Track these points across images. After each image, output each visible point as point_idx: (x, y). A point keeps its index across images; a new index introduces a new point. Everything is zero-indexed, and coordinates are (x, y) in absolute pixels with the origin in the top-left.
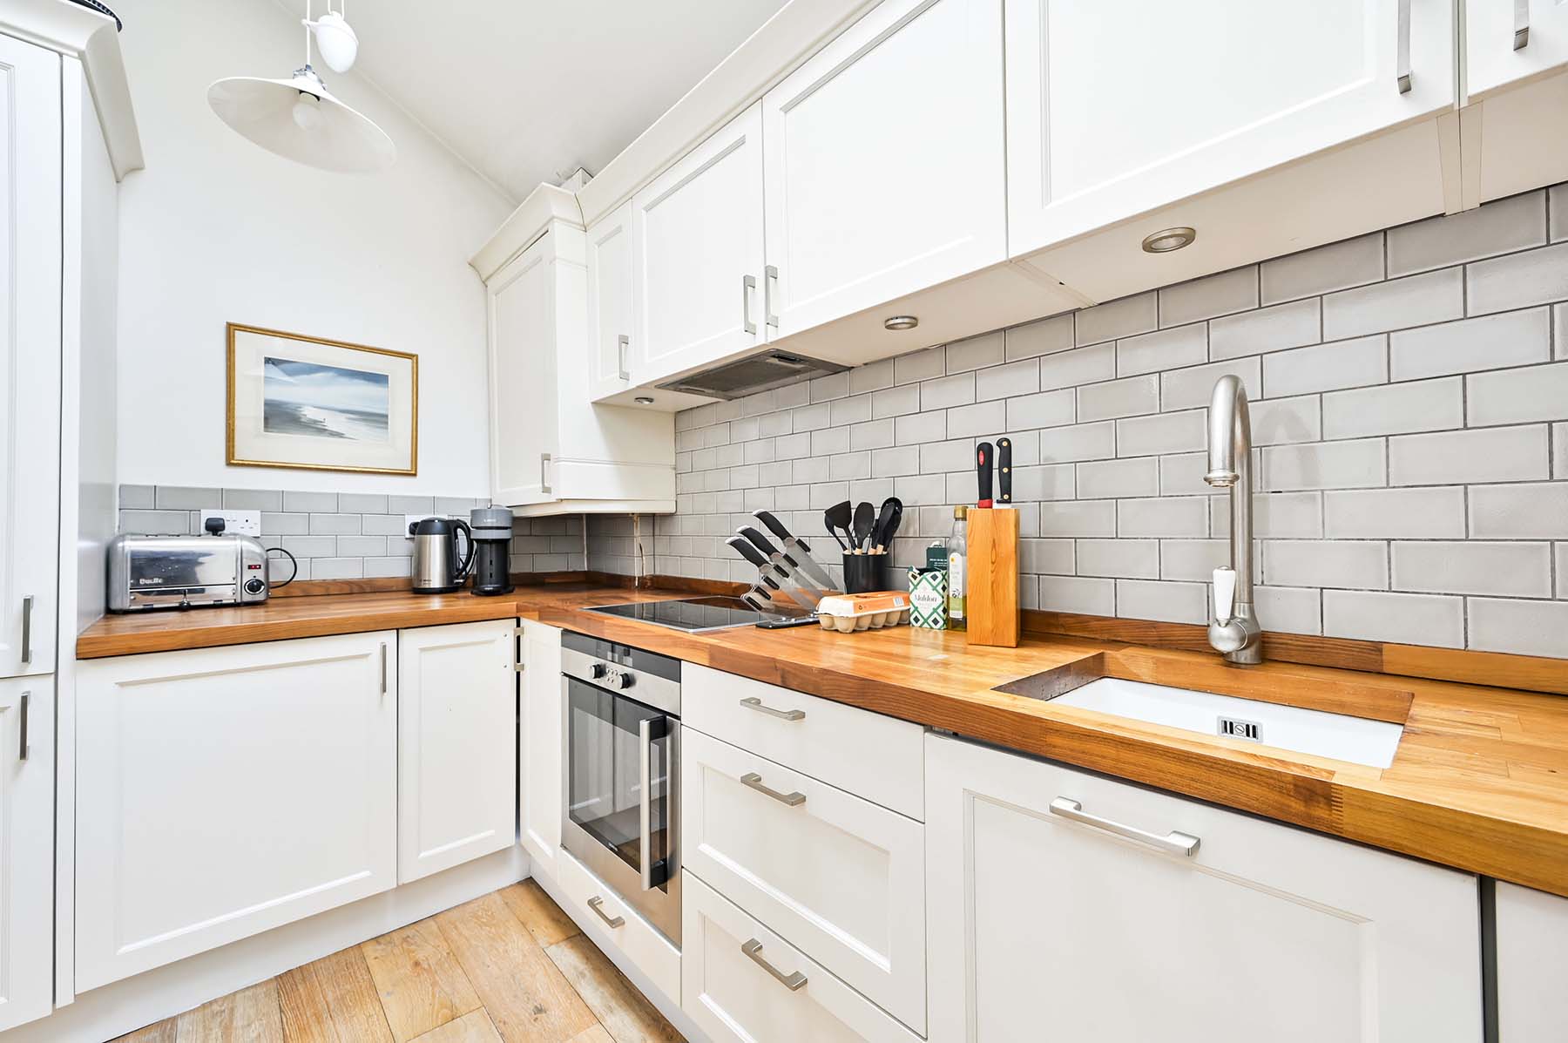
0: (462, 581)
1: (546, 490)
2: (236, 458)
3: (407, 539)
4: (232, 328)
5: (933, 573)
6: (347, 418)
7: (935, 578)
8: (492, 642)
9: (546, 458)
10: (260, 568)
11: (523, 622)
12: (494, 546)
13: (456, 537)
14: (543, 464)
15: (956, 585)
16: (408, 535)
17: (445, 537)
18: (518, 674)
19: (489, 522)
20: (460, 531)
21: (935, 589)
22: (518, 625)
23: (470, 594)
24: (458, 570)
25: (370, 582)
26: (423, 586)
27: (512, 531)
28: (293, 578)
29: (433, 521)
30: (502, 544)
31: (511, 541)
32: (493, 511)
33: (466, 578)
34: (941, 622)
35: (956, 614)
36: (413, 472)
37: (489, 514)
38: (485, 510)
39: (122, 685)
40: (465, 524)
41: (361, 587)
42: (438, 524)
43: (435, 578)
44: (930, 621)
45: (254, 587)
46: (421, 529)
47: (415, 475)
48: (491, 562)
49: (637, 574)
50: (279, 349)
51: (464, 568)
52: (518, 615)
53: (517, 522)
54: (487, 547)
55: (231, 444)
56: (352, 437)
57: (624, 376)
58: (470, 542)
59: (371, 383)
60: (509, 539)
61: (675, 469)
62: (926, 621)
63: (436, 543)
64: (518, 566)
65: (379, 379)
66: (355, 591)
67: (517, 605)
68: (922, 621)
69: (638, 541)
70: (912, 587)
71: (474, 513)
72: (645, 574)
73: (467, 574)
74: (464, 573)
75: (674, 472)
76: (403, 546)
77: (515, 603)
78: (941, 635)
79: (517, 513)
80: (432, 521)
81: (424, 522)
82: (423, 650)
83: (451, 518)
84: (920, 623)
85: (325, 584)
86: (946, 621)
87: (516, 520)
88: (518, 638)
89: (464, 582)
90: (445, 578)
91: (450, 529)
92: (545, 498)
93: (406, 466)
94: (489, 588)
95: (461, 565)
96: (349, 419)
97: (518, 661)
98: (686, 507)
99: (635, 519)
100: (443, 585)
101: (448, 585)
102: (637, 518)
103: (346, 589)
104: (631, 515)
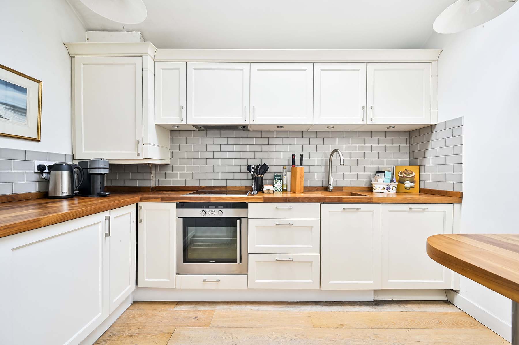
1: (138, 155)
3: (35, 173)
5: (280, 180)
6: (3, 107)
7: (280, 181)
9: (138, 142)
15: (285, 182)
16: (36, 171)
21: (280, 183)
24: (76, 187)
25: (17, 195)
29: (63, 164)
32: (104, 161)
34: (282, 190)
35: (285, 188)
36: (38, 139)
41: (14, 199)
42: (65, 166)
43: (64, 191)
44: (279, 190)
48: (101, 183)
49: (151, 186)
52: (139, 202)
54: (99, 176)
56: (7, 118)
57: (182, 119)
62: (278, 190)
68: (277, 190)
69: (152, 174)
70: (275, 183)
75: (169, 151)
77: (139, 197)
78: (282, 193)
80: (61, 164)
83: (72, 164)
84: (277, 191)
86: (283, 189)
87: (110, 165)
90: (71, 191)
96: (6, 108)
98: (175, 162)
99: (150, 166)
100: (69, 194)
101: (72, 194)
102: (151, 165)
103: (5, 200)
104: (148, 164)
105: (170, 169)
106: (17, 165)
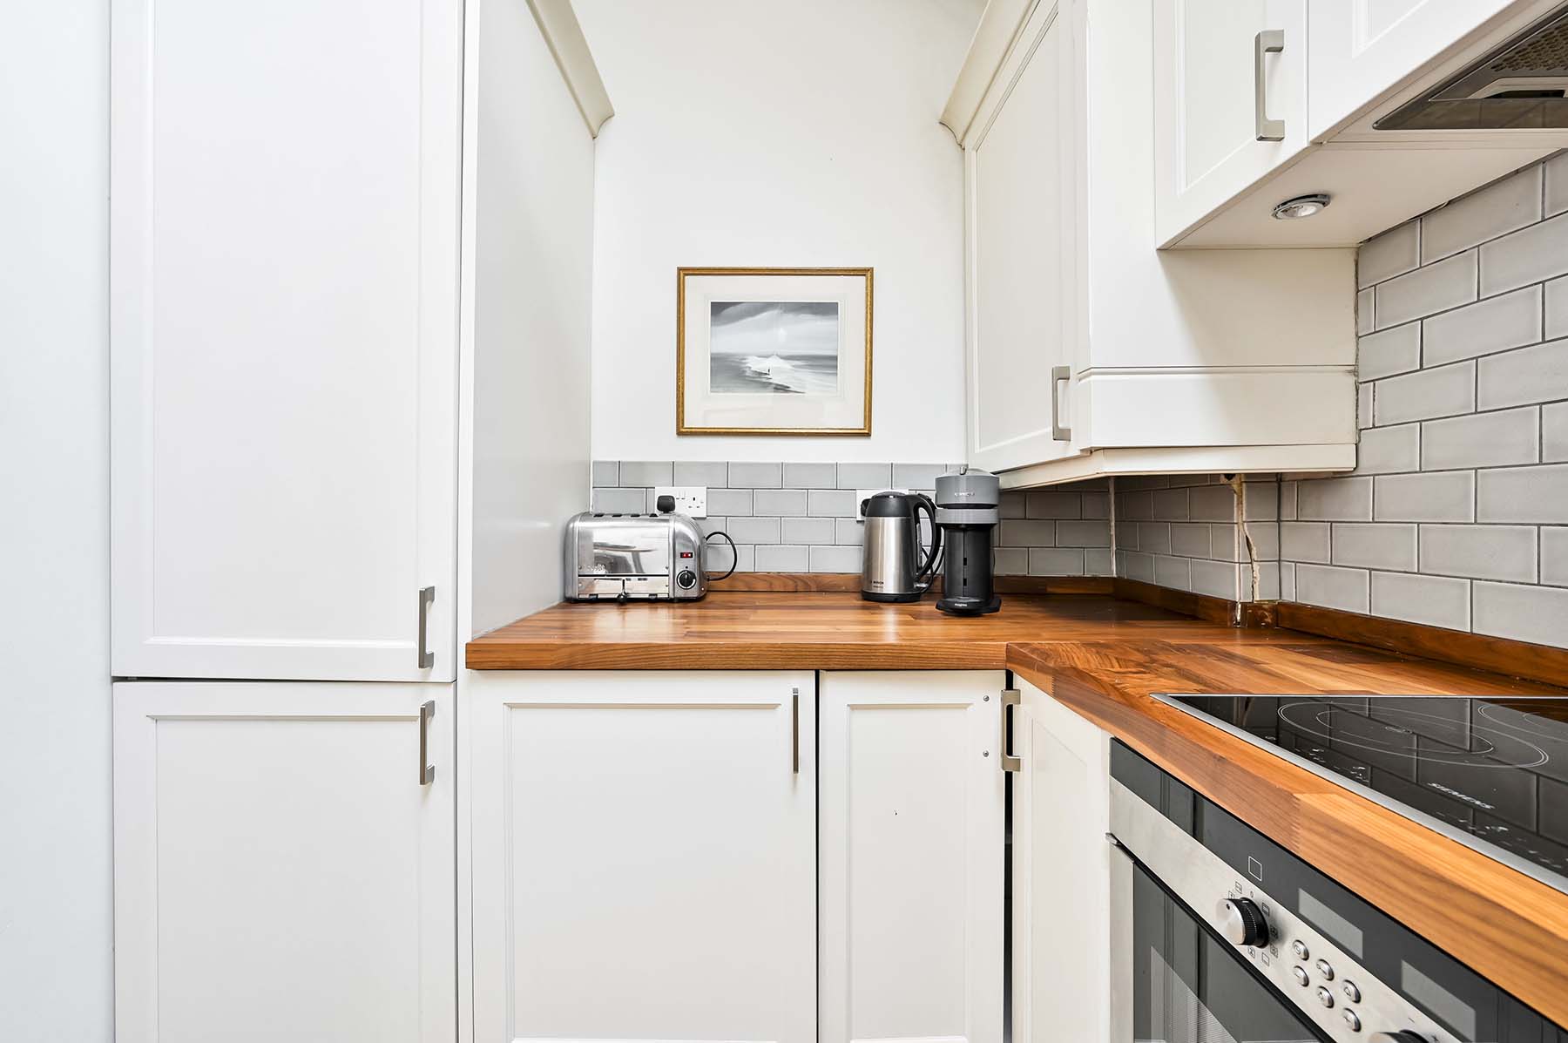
0: (924, 585)
1: (1061, 435)
2: (685, 426)
3: (858, 522)
4: (682, 273)
8: (964, 707)
9: (1062, 375)
10: (692, 557)
11: (1019, 681)
12: (969, 533)
13: (917, 520)
14: (1055, 389)
16: (859, 517)
17: (902, 520)
18: (1009, 776)
19: (962, 497)
20: (922, 512)
22: (1009, 685)
23: (934, 608)
24: (919, 568)
25: (816, 577)
26: (874, 590)
27: (999, 513)
28: (734, 568)
29: (888, 497)
30: (983, 530)
31: (996, 527)
32: (968, 478)
33: (931, 580)
36: (866, 431)
37: (963, 483)
38: (956, 477)
39: (511, 706)
40: (929, 500)
42: (893, 502)
43: (889, 580)
45: (686, 580)
46: (874, 508)
47: (868, 435)
48: (965, 560)
49: (1239, 594)
50: (727, 289)
51: (929, 565)
52: (1010, 666)
53: (1008, 496)
54: (959, 536)
55: (681, 409)
57: (1269, 134)
58: (936, 528)
59: (818, 317)
60: (995, 524)
61: (1355, 373)
63: (890, 528)
64: (1006, 565)
65: (827, 309)
66: (800, 589)
67: (1007, 645)
69: (1241, 531)
71: (939, 481)
72: (1257, 598)
73: (933, 574)
74: (929, 572)
75: (1352, 379)
76: (854, 532)
79: (1006, 482)
80: (885, 497)
81: (876, 498)
82: (853, 707)
83: (913, 493)
85: (769, 577)
87: (1005, 494)
88: (1010, 710)
89: (928, 588)
90: (902, 580)
91: (910, 507)
92: (1058, 450)
93: (858, 423)
94: (961, 603)
95: (925, 560)
97: (1010, 752)
98: (1385, 451)
99: (1235, 487)
100: (899, 590)
101: (906, 590)
102: (1241, 484)
103: (791, 586)
104: (1224, 480)
105: (1355, 502)
106: (819, 502)
